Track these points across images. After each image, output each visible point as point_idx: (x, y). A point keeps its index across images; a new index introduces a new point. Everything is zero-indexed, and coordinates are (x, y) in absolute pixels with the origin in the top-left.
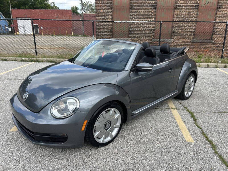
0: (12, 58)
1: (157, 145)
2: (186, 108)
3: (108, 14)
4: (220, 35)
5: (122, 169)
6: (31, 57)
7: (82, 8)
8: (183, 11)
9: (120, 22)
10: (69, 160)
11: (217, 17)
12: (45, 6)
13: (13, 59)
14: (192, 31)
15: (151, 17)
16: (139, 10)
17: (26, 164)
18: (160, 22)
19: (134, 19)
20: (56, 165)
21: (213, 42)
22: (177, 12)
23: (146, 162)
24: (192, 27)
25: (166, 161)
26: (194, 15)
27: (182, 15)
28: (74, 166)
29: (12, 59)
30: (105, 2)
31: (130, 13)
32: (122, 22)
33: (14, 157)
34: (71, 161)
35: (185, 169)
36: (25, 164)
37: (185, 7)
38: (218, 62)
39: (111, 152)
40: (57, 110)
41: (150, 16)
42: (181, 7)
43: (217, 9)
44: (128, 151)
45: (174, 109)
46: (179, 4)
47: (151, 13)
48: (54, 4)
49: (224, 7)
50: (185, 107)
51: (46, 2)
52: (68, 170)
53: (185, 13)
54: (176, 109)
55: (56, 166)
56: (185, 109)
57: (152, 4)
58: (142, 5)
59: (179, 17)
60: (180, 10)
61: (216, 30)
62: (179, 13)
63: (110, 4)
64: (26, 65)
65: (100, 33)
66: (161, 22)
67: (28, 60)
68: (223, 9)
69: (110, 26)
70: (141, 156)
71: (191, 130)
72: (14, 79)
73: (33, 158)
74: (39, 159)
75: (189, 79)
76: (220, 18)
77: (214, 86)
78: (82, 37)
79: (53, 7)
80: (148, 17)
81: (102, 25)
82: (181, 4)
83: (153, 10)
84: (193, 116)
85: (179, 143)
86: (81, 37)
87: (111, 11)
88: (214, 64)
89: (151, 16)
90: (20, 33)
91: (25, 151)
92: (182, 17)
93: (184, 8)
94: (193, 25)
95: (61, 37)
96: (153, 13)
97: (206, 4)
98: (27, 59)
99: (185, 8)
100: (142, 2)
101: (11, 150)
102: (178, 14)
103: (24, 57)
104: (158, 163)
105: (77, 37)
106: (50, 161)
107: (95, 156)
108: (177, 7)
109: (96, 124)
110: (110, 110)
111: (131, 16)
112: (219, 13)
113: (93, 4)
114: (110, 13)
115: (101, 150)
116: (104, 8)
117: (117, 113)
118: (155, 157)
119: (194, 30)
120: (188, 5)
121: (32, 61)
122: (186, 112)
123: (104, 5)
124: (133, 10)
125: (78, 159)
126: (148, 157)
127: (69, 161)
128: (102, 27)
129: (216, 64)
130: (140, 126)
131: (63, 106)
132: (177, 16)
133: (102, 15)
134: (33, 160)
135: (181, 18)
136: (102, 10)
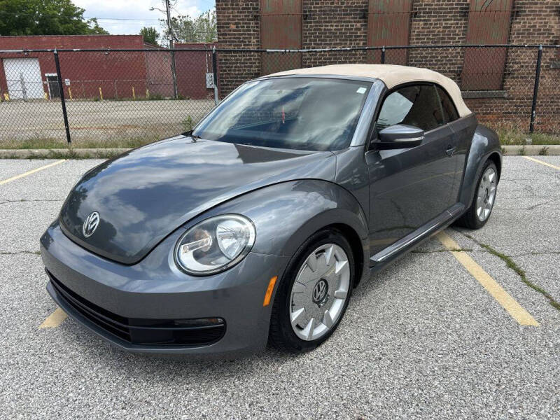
0: (5, 150)
1: (450, 337)
2: (487, 247)
3: (248, 34)
4: (521, 77)
5: (380, 404)
6: (56, 148)
7: (170, 29)
8: (431, 24)
9: (283, 53)
10: (226, 391)
11: (513, 36)
12: (74, 28)
13: (9, 153)
14: (454, 71)
15: (356, 40)
16: (325, 22)
17: (109, 411)
18: (379, 50)
19: (313, 45)
20: (196, 407)
21: (506, 95)
22: (419, 25)
23: (436, 383)
24: (454, 62)
25: (487, 376)
26: (459, 31)
27: (429, 32)
28: (247, 405)
29: (4, 153)
30: (240, 3)
31: (305, 30)
32: (288, 51)
33: (71, 395)
34: (233, 394)
35: (543, 392)
36: (105, 412)
37: (437, 13)
38: (524, 143)
39: (335, 363)
40: (192, 251)
41: (351, 37)
42: (427, 13)
43: (512, 16)
44: (380, 359)
45: (459, 251)
46: (421, 5)
47: (356, 29)
48: (96, 22)
49: (529, 11)
50: (482, 246)
51: (75, 18)
52: (234, 418)
53: (437, 28)
54: (463, 250)
55: (197, 410)
56: (484, 249)
57: (355, 7)
58: (333, 11)
59: (424, 39)
60: (424, 20)
61: (512, 67)
62: (423, 28)
63: (254, 8)
64: (45, 167)
65: (229, 81)
66: (384, 50)
67: (49, 154)
68: (527, 15)
69: (255, 63)
70: (418, 368)
71: (519, 296)
72: (22, 201)
73: (126, 392)
74: (143, 395)
75: (486, 175)
76: (520, 38)
77: (534, 195)
78: (174, 101)
79: (93, 31)
80: (347, 40)
81: (234, 63)
82: (425, 5)
83: (359, 22)
84: (511, 265)
85: (505, 330)
86: (170, 101)
87: (257, 27)
88: (516, 147)
89: (355, 37)
90: (11, 97)
91: (97, 377)
92: (431, 37)
93: (434, 17)
94: (457, 57)
95: (117, 102)
96: (360, 29)
97: (487, 4)
98: (45, 151)
99: (436, 16)
100: (333, 3)
101: (57, 377)
102: (421, 30)
103: (37, 148)
104: (468, 382)
105: (159, 102)
106: (175, 397)
107: (297, 377)
108: (416, 13)
109: (296, 287)
110: (323, 251)
111: (307, 37)
112: (517, 26)
113: (194, 22)
114: (254, 31)
115: (308, 359)
116: (238, 20)
117: (339, 257)
118: (454, 367)
119: (459, 68)
120: (444, 9)
121: (59, 156)
122: (489, 255)
123: (238, 12)
124: (311, 23)
125: (252, 388)
126: (436, 368)
127: (229, 394)
128: (236, 67)
129: (521, 147)
130: (389, 294)
131: (207, 241)
132: (419, 35)
133: (234, 38)
134: (126, 397)
135: (427, 39)
136: (234, 24)
